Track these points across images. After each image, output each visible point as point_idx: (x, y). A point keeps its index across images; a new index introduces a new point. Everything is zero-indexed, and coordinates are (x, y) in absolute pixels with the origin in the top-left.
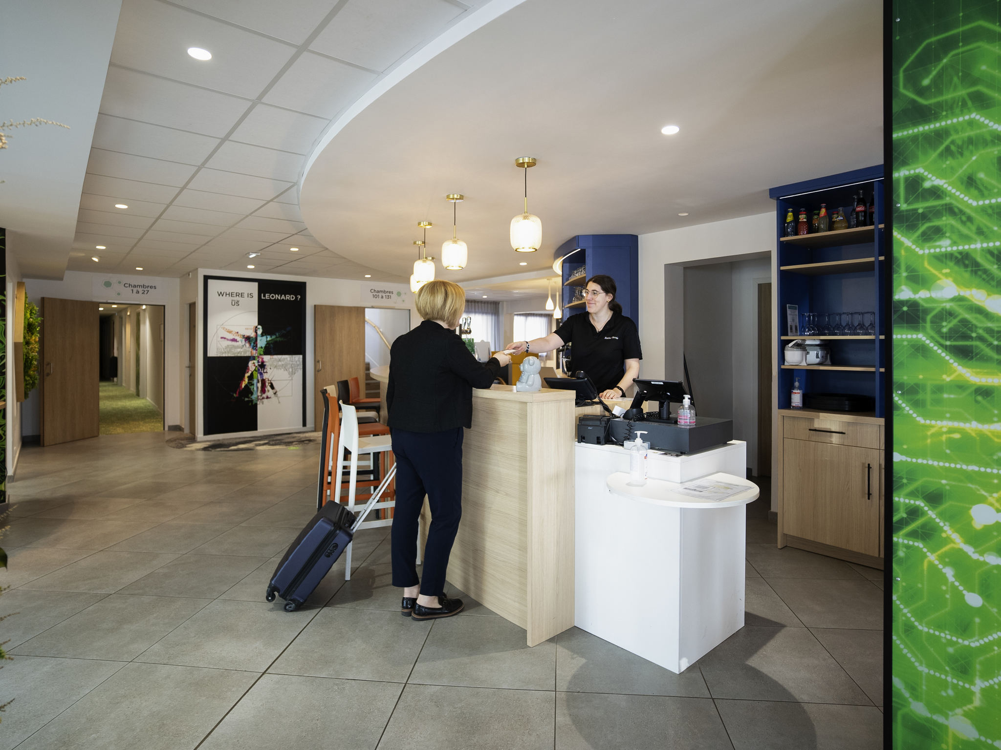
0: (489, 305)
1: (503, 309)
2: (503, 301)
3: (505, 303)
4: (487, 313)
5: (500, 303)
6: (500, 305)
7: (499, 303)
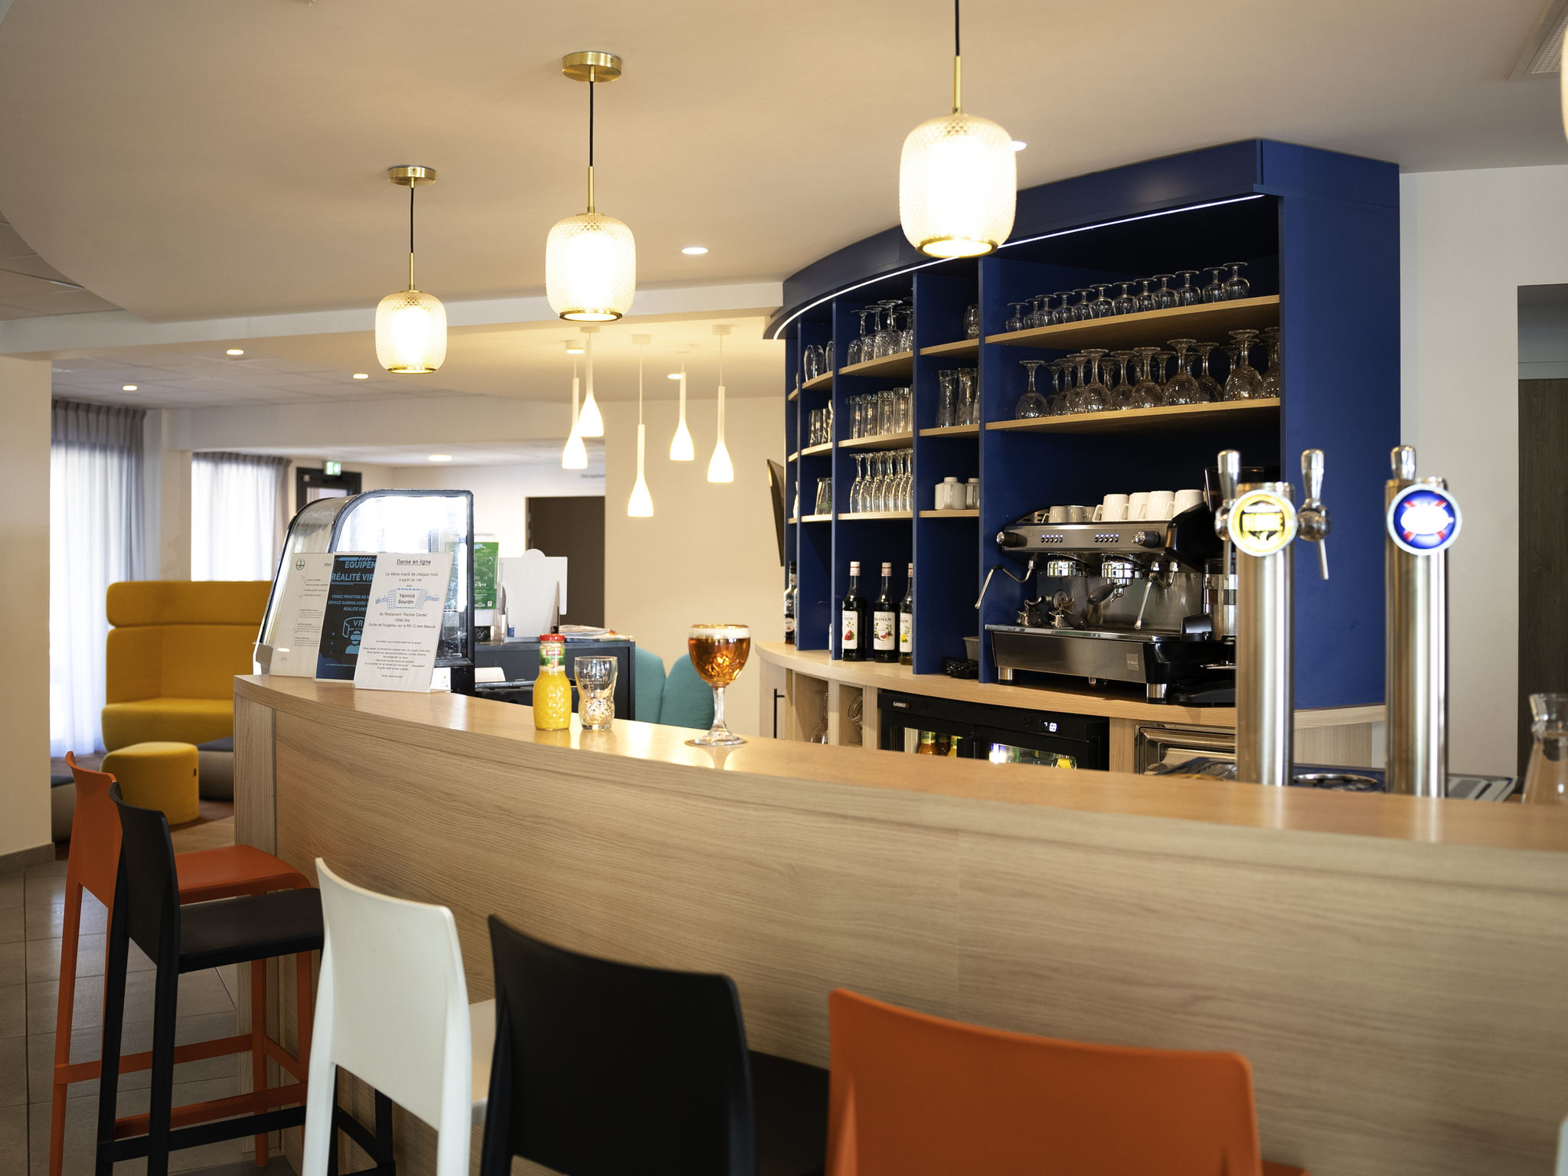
0: (113, 419)
1: (160, 433)
2: (157, 409)
3: (165, 416)
4: (105, 448)
5: (149, 413)
6: (147, 421)
7: (144, 414)
